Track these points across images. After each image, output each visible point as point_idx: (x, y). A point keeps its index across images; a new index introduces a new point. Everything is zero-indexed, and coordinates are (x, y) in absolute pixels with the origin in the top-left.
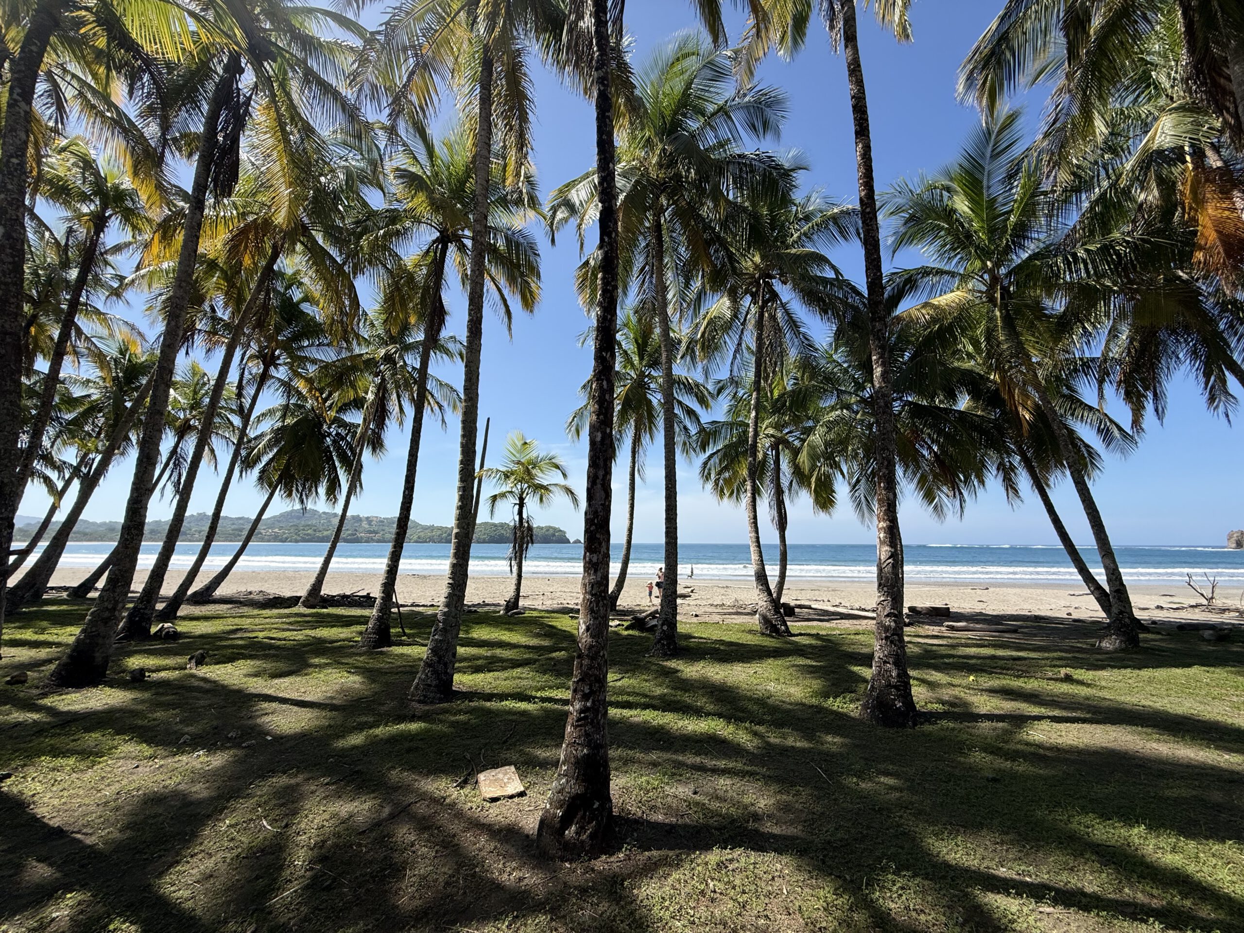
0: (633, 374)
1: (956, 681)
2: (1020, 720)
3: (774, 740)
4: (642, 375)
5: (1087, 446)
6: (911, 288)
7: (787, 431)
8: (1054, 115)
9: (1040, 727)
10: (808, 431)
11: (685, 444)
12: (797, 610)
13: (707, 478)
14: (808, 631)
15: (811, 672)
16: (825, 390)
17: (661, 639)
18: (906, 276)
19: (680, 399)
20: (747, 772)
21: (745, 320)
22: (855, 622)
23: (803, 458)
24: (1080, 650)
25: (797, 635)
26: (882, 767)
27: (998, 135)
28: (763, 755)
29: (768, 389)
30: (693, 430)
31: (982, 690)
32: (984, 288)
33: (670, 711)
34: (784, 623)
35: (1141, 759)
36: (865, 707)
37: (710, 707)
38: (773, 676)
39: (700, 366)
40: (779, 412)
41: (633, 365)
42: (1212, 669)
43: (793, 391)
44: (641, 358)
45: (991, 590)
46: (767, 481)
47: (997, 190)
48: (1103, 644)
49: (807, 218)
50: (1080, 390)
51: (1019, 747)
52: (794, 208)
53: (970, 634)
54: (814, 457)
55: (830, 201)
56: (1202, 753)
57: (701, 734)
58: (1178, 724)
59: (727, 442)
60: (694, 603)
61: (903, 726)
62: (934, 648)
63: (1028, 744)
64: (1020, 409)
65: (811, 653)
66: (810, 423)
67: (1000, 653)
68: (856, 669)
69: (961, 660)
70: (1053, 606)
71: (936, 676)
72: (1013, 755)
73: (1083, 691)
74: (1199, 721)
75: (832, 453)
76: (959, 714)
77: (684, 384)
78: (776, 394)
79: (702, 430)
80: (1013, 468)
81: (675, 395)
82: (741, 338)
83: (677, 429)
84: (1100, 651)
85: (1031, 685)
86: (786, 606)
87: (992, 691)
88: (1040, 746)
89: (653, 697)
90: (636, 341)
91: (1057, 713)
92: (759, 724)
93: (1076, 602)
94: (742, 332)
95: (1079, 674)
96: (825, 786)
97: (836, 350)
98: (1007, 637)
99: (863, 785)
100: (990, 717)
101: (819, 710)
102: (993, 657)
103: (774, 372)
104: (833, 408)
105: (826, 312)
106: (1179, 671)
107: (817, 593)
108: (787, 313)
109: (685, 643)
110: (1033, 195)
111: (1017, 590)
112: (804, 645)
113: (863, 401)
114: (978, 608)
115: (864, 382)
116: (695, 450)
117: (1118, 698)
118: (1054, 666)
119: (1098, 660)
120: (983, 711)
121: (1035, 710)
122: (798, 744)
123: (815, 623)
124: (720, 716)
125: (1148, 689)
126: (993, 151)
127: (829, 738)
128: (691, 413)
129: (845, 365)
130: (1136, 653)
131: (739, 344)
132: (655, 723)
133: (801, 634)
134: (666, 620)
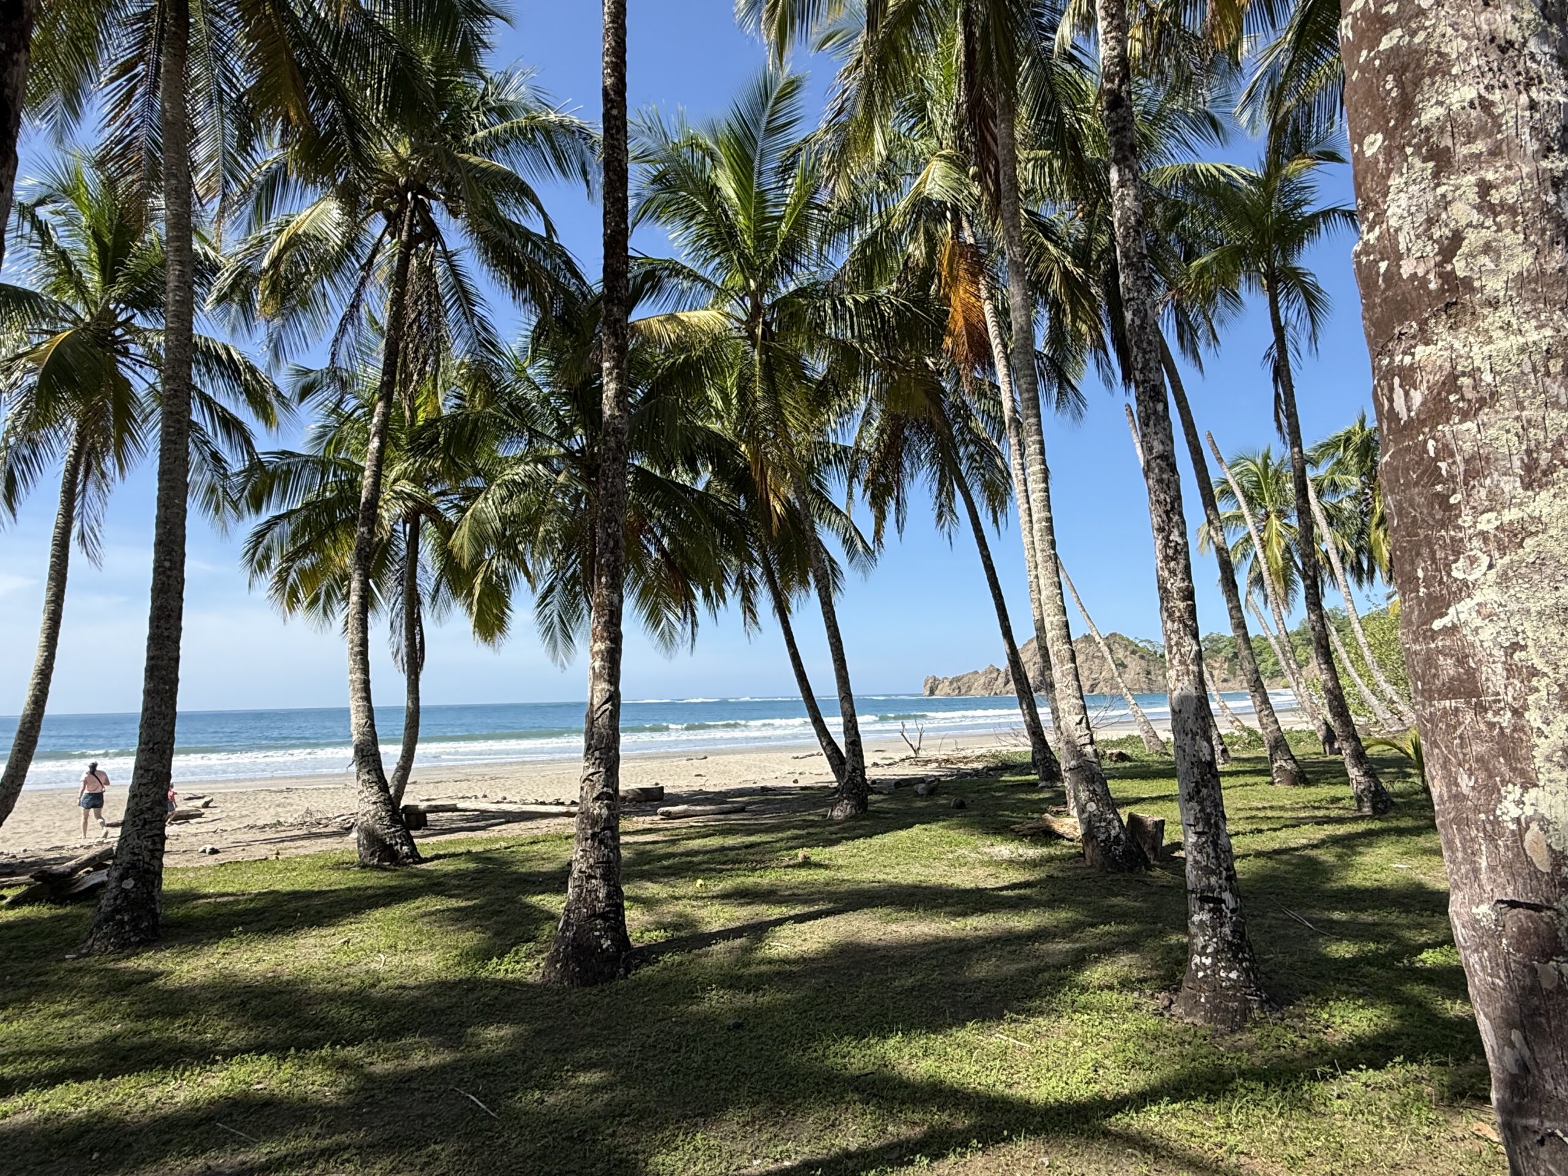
0: (79, 308)
1: (679, 892)
2: (759, 930)
3: (381, 1066)
4: (106, 317)
5: (831, 560)
6: (653, 287)
7: (435, 490)
8: (840, 101)
9: (783, 934)
10: (471, 495)
11: (212, 490)
12: (430, 817)
13: (262, 565)
14: (452, 850)
15: (456, 921)
16: (510, 428)
17: (117, 910)
18: (649, 268)
19: (209, 392)
20: (323, 1152)
21: (370, 261)
22: (529, 824)
23: (461, 539)
24: (813, 824)
25: (432, 859)
26: (581, 1056)
27: (775, 104)
28: (359, 1106)
29: (405, 404)
30: (236, 462)
31: (713, 897)
32: (744, 318)
33: (129, 1071)
34: (409, 841)
35: (885, 947)
36: (552, 961)
37: (238, 1037)
38: (383, 941)
39: (261, 332)
40: (423, 453)
41: (81, 289)
42: (928, 826)
43: (453, 417)
44: (109, 279)
45: (710, 758)
46: (391, 581)
47: (770, 181)
48: (835, 813)
49: (503, 112)
50: (830, 488)
51: (763, 968)
52: (482, 85)
53: (691, 822)
54: (480, 539)
55: (543, 97)
56: (933, 925)
57: (211, 1102)
58: (912, 895)
59: (312, 496)
60: (211, 827)
61: (613, 976)
62: (648, 847)
63: (771, 962)
64: (771, 496)
65: (458, 887)
66: (480, 483)
67: (730, 841)
68: (535, 900)
69: (684, 859)
70: (778, 774)
71: (652, 889)
72: (755, 984)
73: (822, 875)
74: (926, 888)
75: (513, 537)
76: (686, 939)
77: (218, 357)
78: (421, 416)
79: (256, 466)
80: (752, 584)
81: (196, 380)
82: (358, 293)
83: (195, 457)
84: (831, 822)
85: (765, 879)
86: (410, 810)
87: (726, 897)
88: (785, 961)
89: (82, 1051)
90: (97, 236)
91: (799, 910)
92: (350, 1043)
93: (801, 766)
94: (362, 283)
95: (818, 854)
96: (486, 1124)
97: (534, 360)
98: (735, 819)
99: (550, 1100)
100: (726, 934)
101: (472, 985)
102: (722, 849)
103: (422, 373)
104: (520, 460)
105: (522, 286)
106: (903, 833)
107: (465, 785)
108: (454, 270)
109: (182, 912)
110: (808, 205)
111: (739, 757)
112: (446, 875)
113: (570, 454)
114: (696, 785)
115: (573, 424)
116: (235, 505)
117: (858, 877)
118: (791, 848)
119: (831, 833)
120: (715, 927)
121: (776, 912)
122: (433, 1060)
123: (462, 835)
124: (260, 1049)
125: (880, 859)
126: (769, 122)
127: (491, 1033)
128: (230, 424)
129: (546, 390)
130: (864, 819)
131: (355, 306)
132: (76, 1113)
133: (438, 857)
134: (133, 866)
